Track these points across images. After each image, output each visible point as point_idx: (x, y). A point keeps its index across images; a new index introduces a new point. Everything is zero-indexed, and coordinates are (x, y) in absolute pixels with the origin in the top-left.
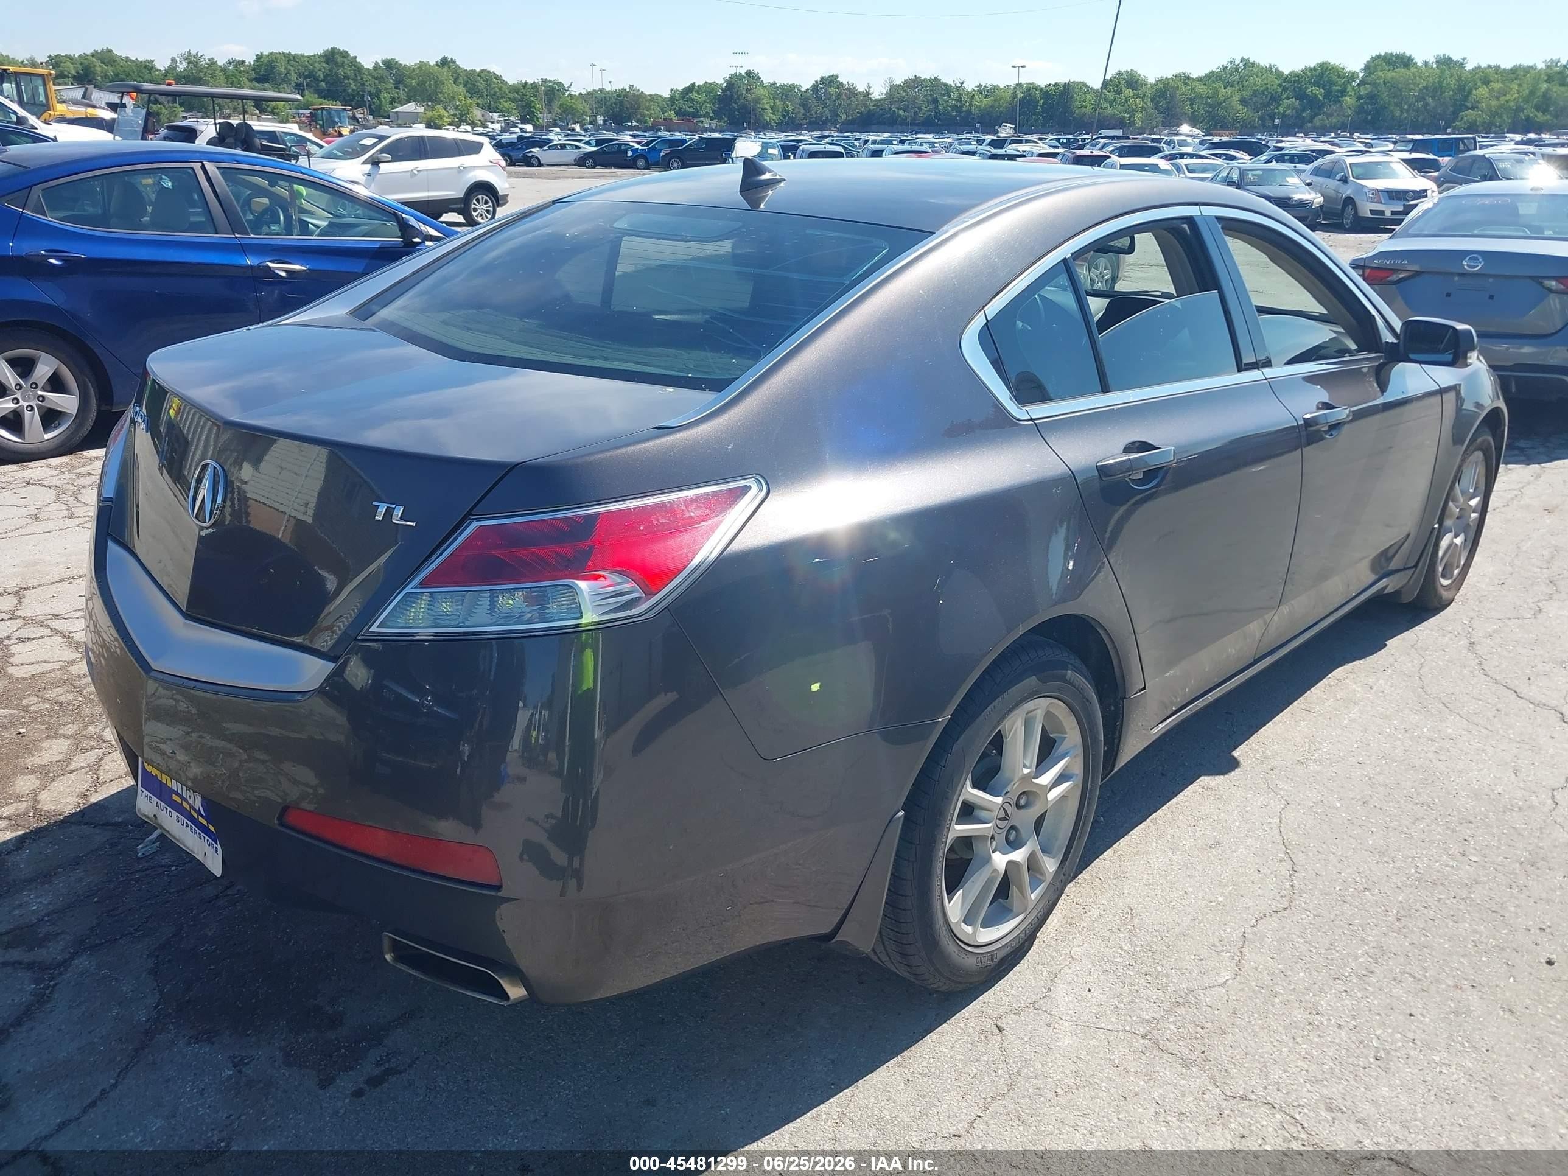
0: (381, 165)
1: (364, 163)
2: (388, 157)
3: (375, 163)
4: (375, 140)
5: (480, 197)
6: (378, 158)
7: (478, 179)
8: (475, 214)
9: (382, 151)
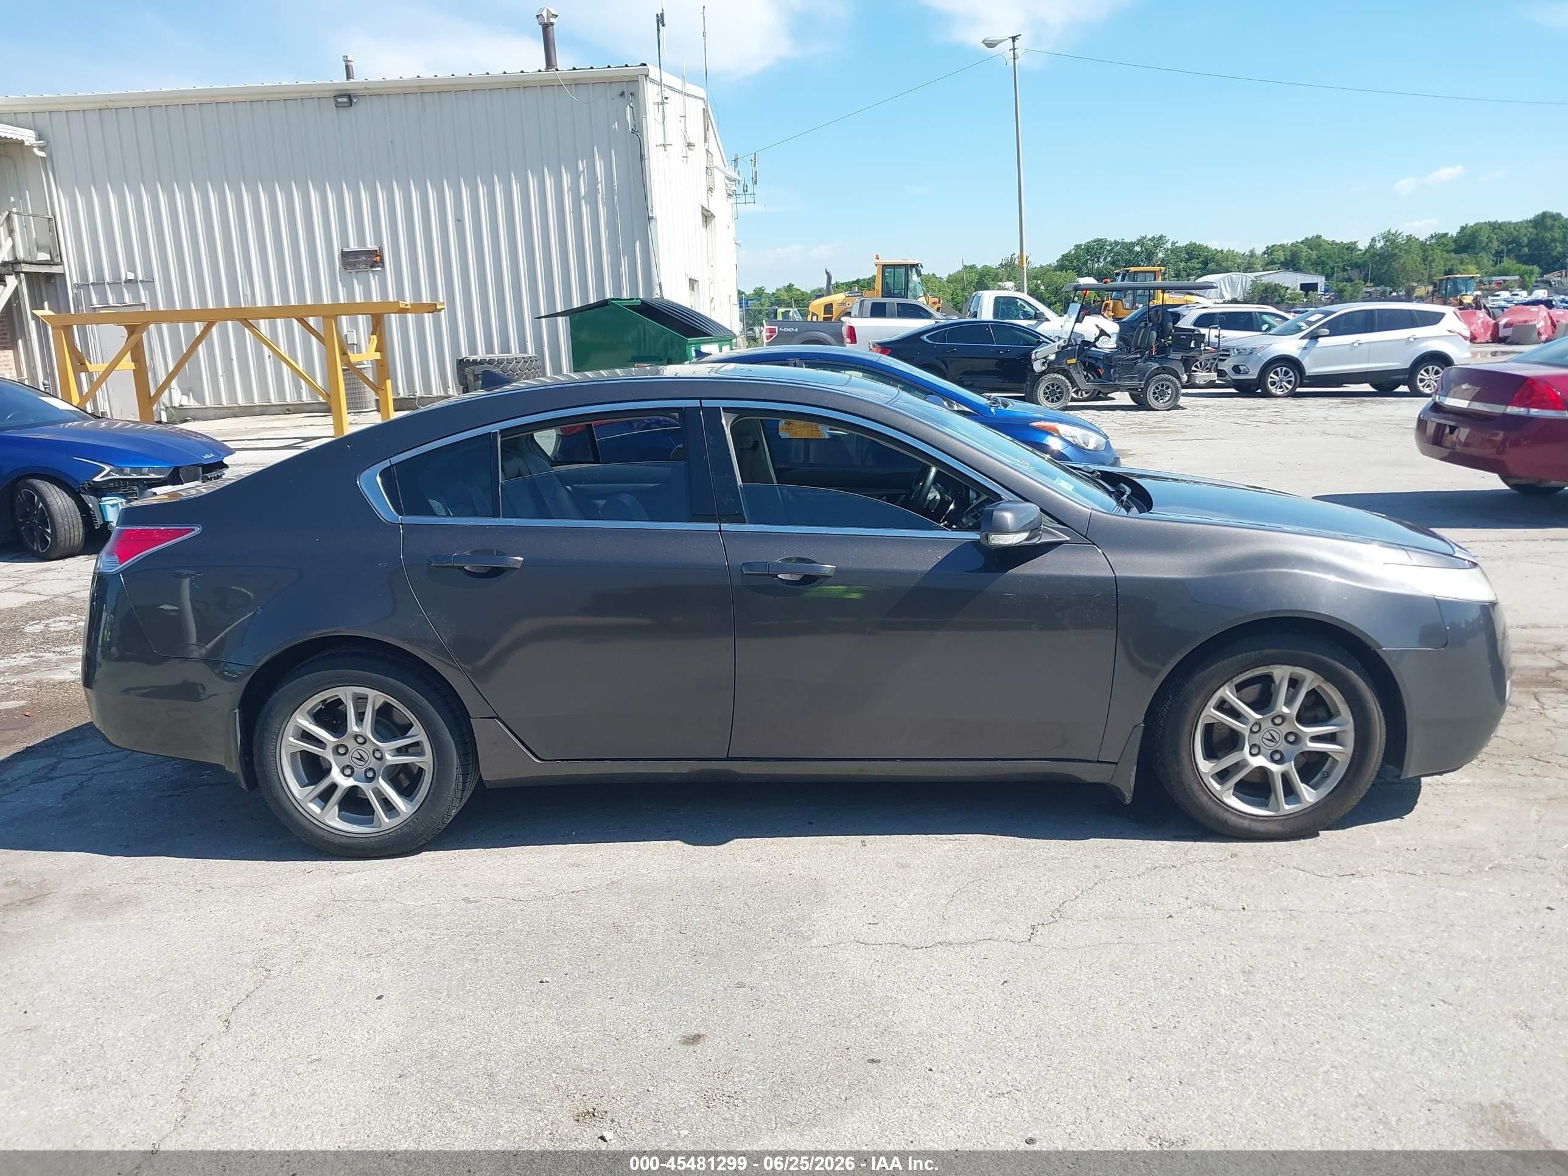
0: (1320, 339)
1: (1302, 338)
2: (1327, 331)
3: (1314, 337)
4: (1322, 316)
5: (1430, 367)
6: (1316, 333)
7: (1429, 350)
8: (1420, 385)
9: (1323, 326)
